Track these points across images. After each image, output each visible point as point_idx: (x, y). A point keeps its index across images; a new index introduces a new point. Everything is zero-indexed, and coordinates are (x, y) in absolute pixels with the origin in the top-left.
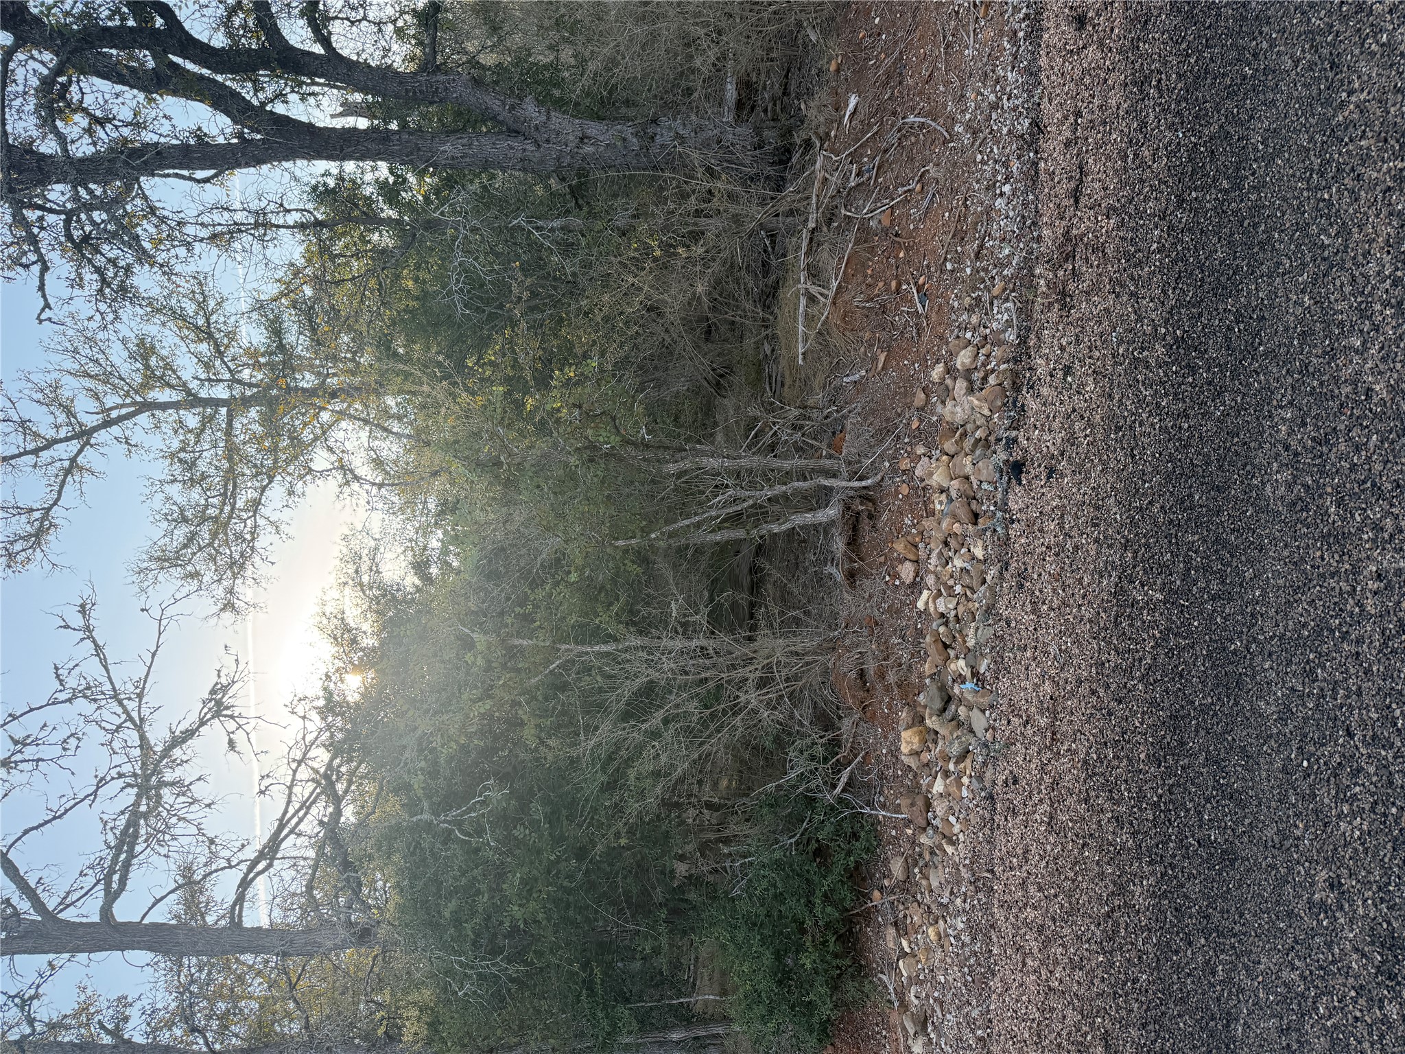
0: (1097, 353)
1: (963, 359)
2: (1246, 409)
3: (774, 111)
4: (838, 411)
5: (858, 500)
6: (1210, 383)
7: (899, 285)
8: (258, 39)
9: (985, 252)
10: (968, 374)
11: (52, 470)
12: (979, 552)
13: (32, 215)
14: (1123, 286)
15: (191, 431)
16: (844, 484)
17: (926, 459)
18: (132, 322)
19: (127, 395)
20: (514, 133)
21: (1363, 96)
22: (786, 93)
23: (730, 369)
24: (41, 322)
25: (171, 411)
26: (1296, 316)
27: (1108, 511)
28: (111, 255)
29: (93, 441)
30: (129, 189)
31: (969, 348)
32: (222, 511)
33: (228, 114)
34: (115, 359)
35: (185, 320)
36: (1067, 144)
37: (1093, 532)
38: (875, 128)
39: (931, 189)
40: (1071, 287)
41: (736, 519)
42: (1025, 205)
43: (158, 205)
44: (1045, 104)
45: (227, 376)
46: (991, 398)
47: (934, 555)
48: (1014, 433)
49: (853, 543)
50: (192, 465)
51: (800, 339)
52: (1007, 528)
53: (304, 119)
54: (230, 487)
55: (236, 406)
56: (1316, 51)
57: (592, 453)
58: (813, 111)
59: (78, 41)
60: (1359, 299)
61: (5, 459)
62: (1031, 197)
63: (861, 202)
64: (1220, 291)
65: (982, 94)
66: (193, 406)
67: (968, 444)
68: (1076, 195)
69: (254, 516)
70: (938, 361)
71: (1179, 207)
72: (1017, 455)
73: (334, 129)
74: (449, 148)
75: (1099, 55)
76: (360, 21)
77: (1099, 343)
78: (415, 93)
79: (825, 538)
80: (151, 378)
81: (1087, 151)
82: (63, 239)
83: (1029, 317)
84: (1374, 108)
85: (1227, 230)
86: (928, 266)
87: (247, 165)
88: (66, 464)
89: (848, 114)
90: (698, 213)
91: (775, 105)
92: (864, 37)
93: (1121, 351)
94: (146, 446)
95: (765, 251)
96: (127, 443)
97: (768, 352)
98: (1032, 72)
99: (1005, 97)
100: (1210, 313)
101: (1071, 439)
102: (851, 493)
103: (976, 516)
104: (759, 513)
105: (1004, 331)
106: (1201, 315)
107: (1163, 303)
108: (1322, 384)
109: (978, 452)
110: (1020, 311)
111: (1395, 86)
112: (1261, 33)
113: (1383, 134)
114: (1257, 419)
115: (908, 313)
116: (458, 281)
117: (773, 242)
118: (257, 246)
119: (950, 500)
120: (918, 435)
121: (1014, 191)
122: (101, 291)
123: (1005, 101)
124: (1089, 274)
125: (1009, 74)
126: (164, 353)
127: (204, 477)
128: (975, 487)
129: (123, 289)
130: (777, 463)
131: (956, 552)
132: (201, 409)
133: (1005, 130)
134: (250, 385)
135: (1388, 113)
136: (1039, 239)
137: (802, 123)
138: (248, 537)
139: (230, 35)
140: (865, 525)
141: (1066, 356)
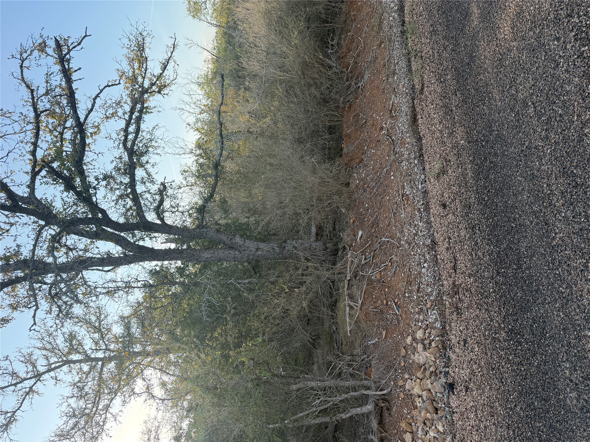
0: (476, 334)
1: (419, 334)
2: (548, 362)
3: (330, 236)
4: (368, 357)
5: (381, 401)
6: (529, 350)
7: (387, 302)
8: (136, 219)
9: (421, 289)
10: (422, 341)
11: (21, 393)
12: (441, 429)
13: (36, 286)
14: (482, 306)
15: (84, 373)
16: (374, 393)
17: (410, 380)
18: (69, 326)
19: (60, 357)
20: (231, 248)
21: (561, 235)
22: (334, 229)
23: (318, 337)
24: (30, 330)
25: (77, 364)
26: (559, 321)
27: (497, 409)
28: (65, 300)
29: (41, 379)
30: (77, 275)
31: (421, 330)
32: (92, 411)
33: (120, 246)
34: (58, 342)
35: (90, 324)
36: (447, 249)
37: (492, 419)
38: (370, 242)
39: (395, 265)
40: (460, 305)
41: (324, 412)
42: (434, 271)
43: (87, 280)
44: (435, 233)
45: (104, 347)
46: (434, 353)
47: (420, 429)
48: (447, 369)
49: (381, 423)
50: (81, 389)
51: (348, 325)
52: (452, 416)
53: (150, 246)
54: (97, 399)
55: (105, 361)
56: (538, 219)
57: (258, 382)
58: (346, 236)
59: (69, 223)
60: (584, 315)
61: (2, 388)
62: (436, 269)
63: (367, 269)
64: (524, 309)
65: (410, 230)
66: (87, 362)
67: (428, 373)
68: (455, 268)
69: (106, 413)
70: (408, 335)
71: (498, 275)
72: (450, 380)
73: (161, 250)
74: (206, 255)
75: (454, 218)
76: (175, 212)
77: (476, 330)
78: (194, 236)
79: (368, 420)
80: (72, 350)
81: (456, 252)
82: (47, 294)
83: (444, 317)
84: (566, 239)
85: (520, 285)
86: (398, 295)
87: (125, 264)
88: (27, 390)
89: (359, 237)
90: (303, 275)
91: (330, 234)
92: (362, 211)
93: (487, 333)
94: (64, 380)
95: (330, 288)
96: (56, 379)
97: (335, 329)
98: (429, 223)
99: (419, 231)
100: (521, 319)
101: (473, 373)
102: (378, 398)
103: (436, 410)
104: (336, 409)
105: (435, 323)
106: (517, 319)
107: (500, 314)
108: (578, 351)
109: (433, 378)
110: (440, 315)
111: (573, 232)
112: (515, 212)
113: (573, 249)
114: (554, 367)
115: (393, 314)
116: (205, 306)
117: (333, 284)
118: (125, 295)
119: (424, 401)
120: (405, 369)
121: (429, 266)
122: (58, 315)
123: (419, 233)
124: (467, 300)
125: (420, 223)
126: (79, 338)
127: (87, 394)
128: (434, 395)
129: (67, 314)
130: (342, 383)
131: (430, 428)
132: (90, 363)
133: (421, 243)
134: (113, 351)
135: (573, 241)
136: (442, 285)
137: (342, 240)
138: (101, 424)
139: (126, 218)
140: (386, 414)
141: (463, 335)
